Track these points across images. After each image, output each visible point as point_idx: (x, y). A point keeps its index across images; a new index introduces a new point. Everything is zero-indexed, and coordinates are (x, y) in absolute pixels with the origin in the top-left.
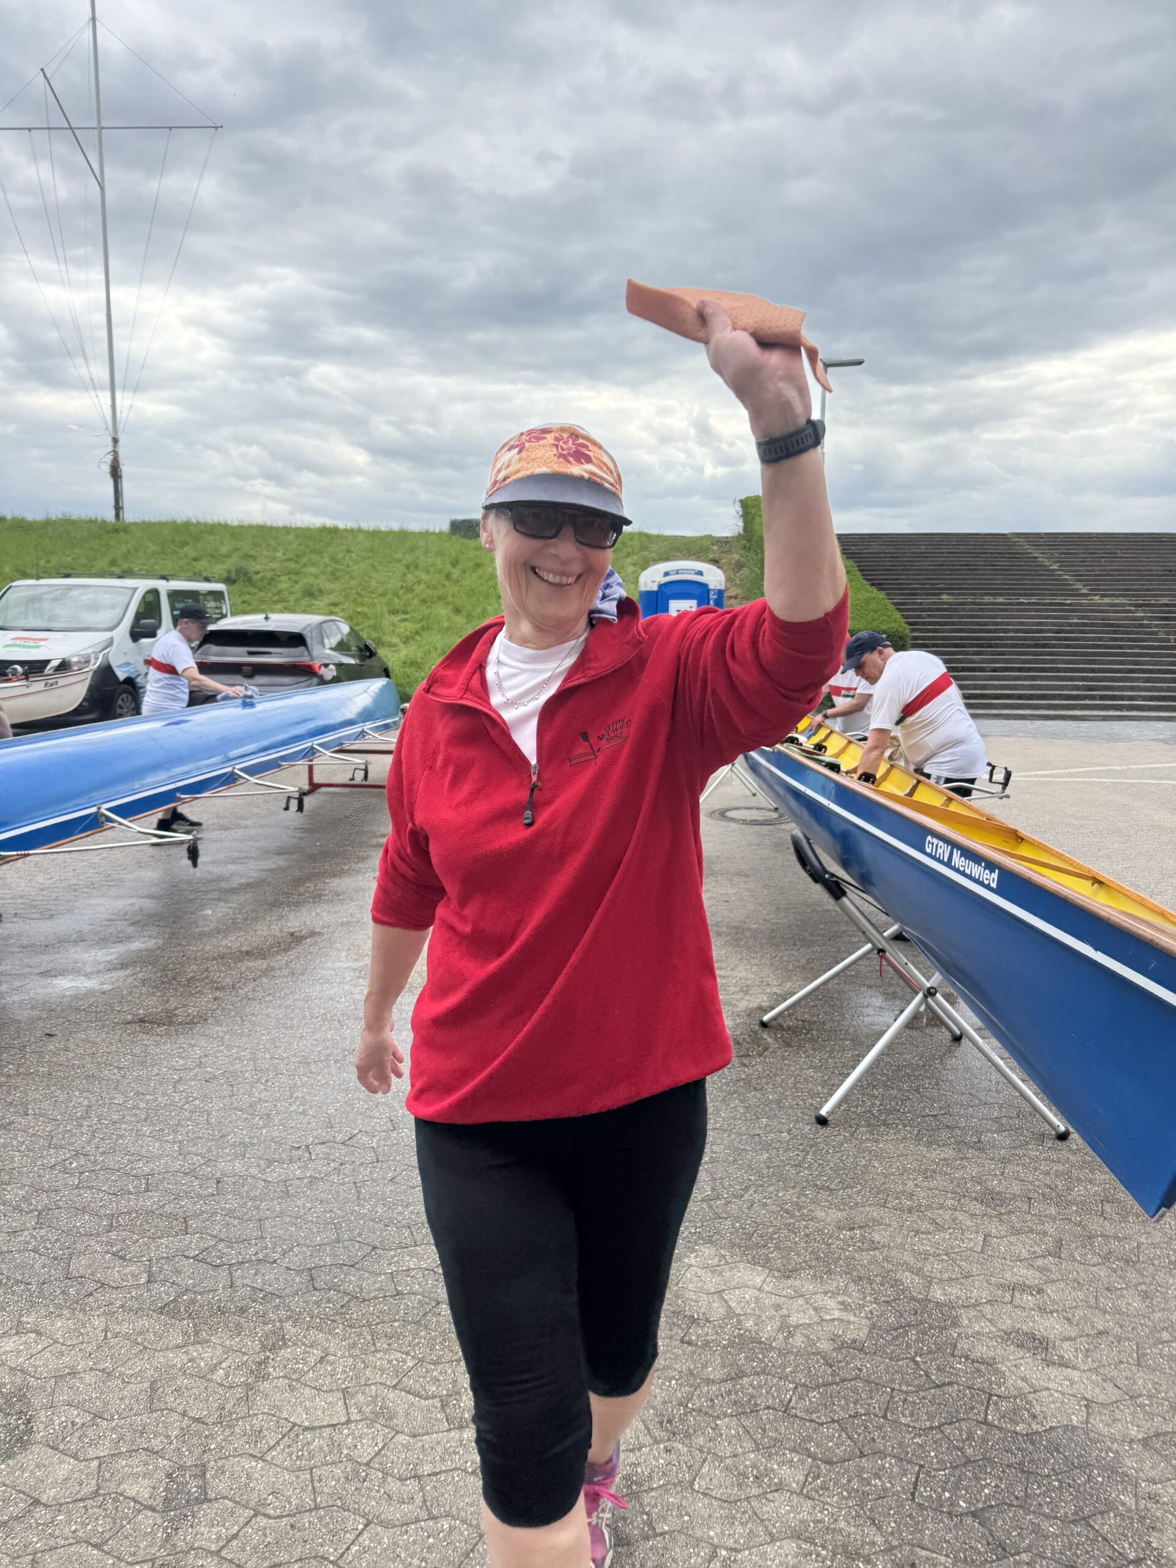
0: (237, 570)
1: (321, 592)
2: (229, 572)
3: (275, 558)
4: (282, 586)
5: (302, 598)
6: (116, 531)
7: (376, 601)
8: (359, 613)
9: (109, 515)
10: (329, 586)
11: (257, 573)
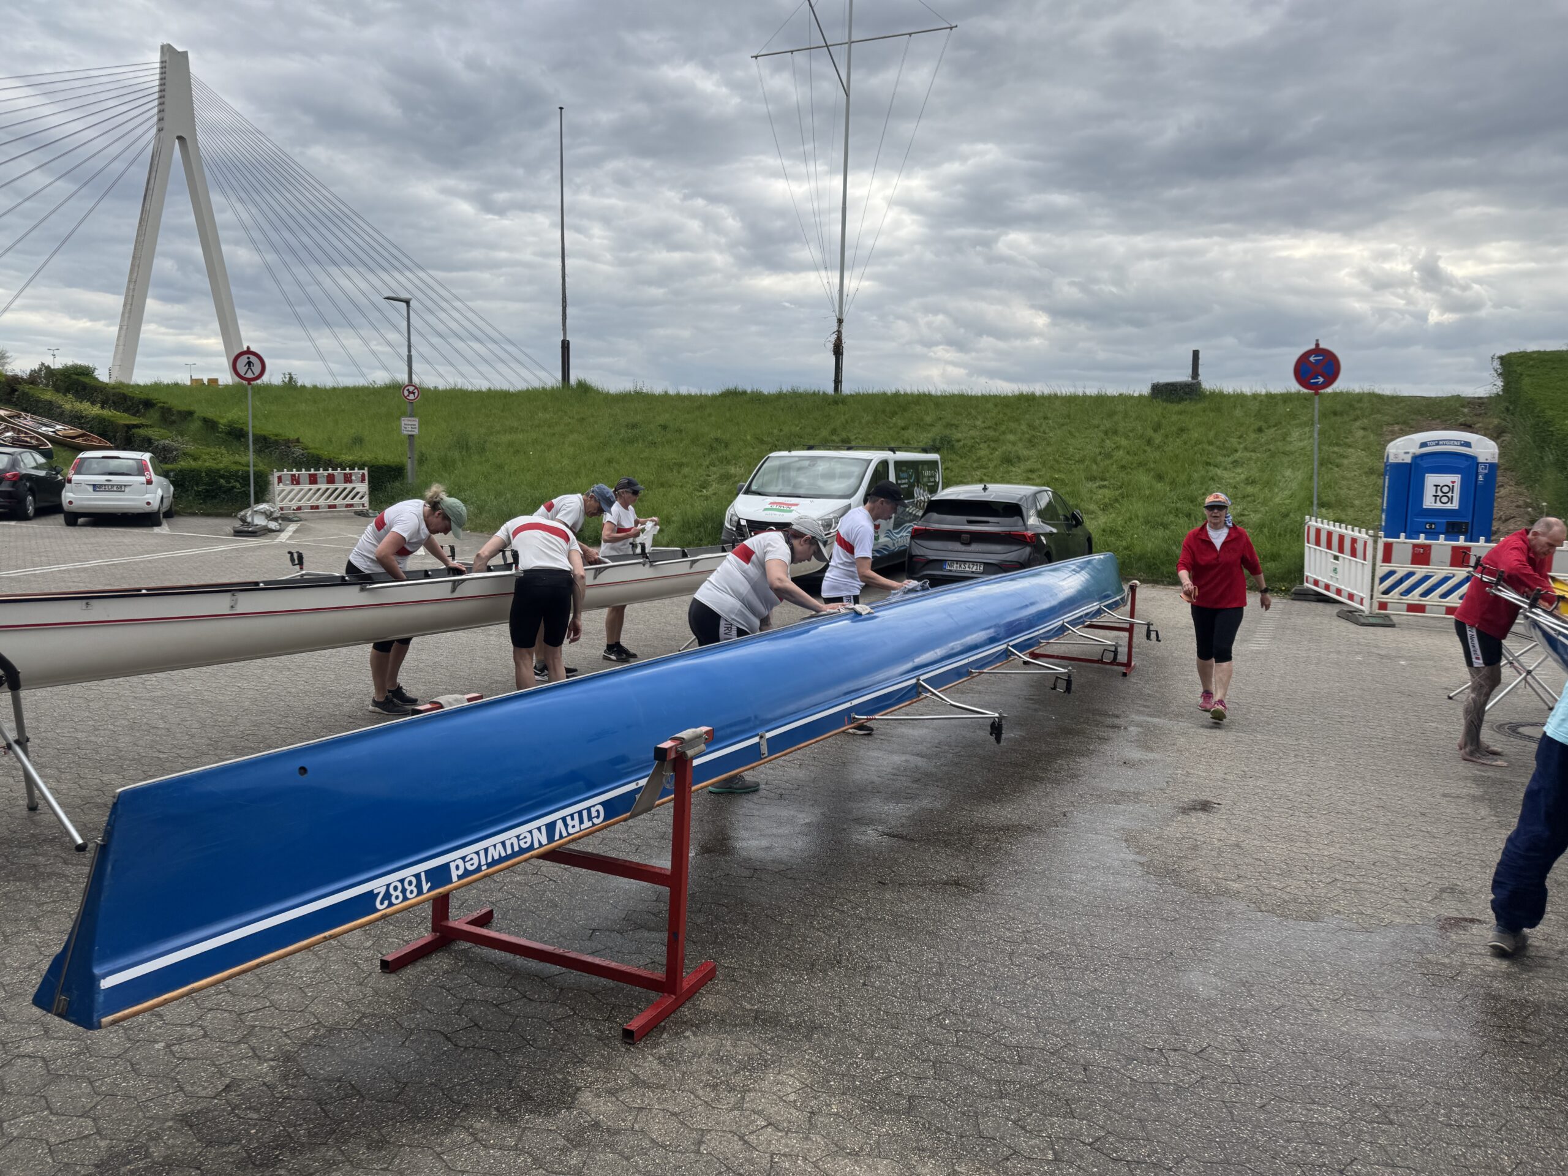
0: (941, 439)
1: (1019, 458)
2: (934, 440)
3: (975, 427)
4: (981, 453)
5: (1000, 465)
6: (836, 402)
7: (1073, 467)
8: (1056, 479)
9: (830, 388)
10: (1026, 453)
11: (959, 441)
